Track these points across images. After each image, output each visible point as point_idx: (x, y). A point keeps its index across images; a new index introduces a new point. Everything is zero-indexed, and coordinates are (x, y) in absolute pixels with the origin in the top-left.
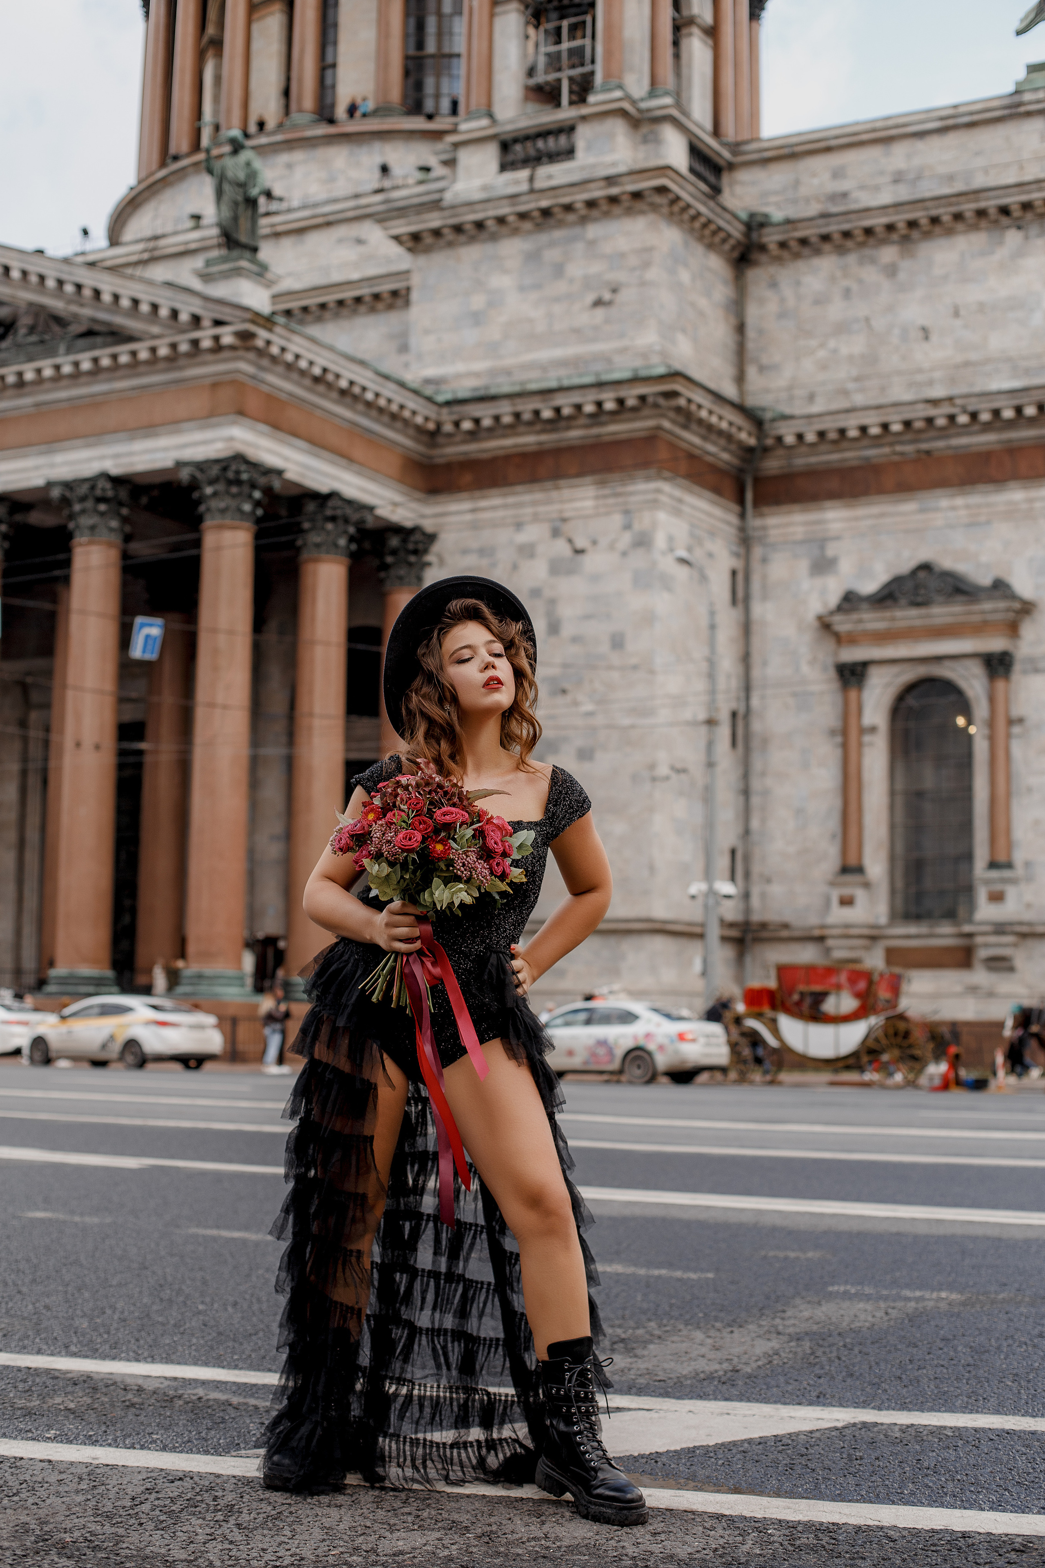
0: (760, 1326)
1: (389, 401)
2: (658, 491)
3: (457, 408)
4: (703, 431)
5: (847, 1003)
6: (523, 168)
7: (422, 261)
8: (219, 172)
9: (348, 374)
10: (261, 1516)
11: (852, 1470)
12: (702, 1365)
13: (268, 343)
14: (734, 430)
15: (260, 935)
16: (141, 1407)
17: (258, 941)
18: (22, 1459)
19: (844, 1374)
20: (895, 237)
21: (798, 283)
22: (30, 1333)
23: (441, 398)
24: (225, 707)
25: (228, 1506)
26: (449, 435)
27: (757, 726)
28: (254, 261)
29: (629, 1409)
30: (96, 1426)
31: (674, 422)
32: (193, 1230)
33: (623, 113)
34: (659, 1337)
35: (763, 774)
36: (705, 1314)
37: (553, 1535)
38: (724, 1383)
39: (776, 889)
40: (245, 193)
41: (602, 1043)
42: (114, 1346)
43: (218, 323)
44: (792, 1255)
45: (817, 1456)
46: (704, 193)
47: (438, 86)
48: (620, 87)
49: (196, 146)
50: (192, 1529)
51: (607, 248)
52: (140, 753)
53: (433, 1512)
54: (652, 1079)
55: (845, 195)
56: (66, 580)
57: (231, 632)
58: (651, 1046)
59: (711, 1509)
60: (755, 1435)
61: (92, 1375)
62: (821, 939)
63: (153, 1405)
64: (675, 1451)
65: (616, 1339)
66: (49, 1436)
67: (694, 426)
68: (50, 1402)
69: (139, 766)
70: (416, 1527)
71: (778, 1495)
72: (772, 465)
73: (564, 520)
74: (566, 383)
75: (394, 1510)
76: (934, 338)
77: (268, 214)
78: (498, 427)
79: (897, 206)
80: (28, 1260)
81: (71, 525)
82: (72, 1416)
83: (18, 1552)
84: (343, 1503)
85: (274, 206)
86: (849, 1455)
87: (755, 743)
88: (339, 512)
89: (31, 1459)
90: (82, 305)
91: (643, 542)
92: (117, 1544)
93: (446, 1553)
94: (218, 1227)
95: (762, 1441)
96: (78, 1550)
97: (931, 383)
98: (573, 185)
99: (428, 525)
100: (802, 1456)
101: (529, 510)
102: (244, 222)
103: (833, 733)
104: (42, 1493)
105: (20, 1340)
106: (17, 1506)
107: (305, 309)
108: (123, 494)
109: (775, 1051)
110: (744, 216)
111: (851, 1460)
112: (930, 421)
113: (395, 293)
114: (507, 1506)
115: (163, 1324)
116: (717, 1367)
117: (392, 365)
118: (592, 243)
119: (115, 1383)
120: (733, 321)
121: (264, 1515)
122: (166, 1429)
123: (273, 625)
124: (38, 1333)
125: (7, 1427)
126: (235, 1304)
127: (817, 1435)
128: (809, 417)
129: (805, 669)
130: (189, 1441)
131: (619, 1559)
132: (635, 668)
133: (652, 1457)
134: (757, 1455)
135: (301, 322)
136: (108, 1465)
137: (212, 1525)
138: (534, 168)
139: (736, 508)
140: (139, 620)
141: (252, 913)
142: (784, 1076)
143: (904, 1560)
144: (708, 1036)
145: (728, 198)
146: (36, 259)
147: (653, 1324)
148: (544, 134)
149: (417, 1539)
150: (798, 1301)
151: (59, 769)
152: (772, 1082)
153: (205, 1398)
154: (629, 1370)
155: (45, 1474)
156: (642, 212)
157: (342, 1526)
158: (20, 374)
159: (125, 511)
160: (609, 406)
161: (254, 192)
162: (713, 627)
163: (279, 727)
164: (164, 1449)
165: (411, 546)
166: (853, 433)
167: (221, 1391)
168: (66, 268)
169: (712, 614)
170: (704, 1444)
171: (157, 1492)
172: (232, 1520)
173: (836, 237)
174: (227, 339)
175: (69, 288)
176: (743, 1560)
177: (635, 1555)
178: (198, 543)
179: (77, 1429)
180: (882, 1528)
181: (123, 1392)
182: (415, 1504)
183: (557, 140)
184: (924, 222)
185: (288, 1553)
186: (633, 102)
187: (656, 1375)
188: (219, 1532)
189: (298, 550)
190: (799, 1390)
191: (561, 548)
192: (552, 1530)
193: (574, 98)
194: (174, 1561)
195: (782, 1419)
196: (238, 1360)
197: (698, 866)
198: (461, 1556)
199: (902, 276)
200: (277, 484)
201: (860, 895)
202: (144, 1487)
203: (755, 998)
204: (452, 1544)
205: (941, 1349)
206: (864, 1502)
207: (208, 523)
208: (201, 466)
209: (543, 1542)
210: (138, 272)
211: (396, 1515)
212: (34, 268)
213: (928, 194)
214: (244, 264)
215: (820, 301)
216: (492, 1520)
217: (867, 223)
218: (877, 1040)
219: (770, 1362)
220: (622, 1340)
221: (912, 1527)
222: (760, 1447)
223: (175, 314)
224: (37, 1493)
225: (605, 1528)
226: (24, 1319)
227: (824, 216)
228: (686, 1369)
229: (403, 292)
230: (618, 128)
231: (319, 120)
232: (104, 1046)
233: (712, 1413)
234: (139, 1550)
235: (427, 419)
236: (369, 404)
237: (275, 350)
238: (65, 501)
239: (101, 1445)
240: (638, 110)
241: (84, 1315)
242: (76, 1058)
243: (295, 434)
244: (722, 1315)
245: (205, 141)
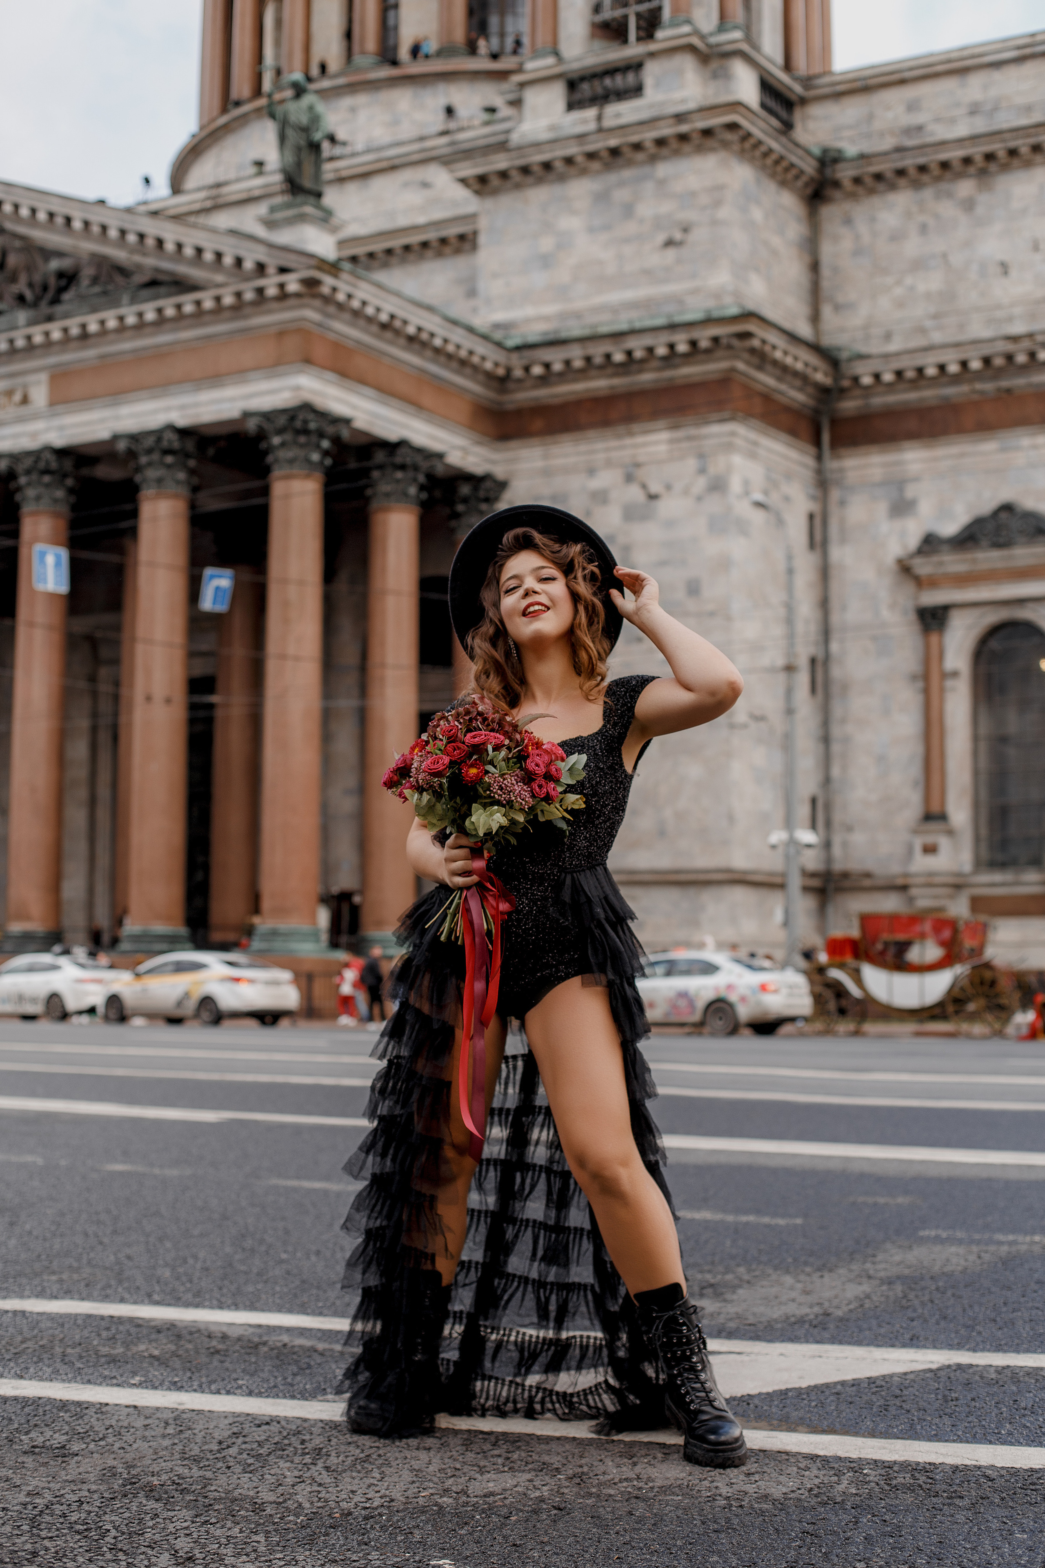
0: (851, 1271)
1: (458, 347)
2: (733, 434)
3: (528, 353)
4: (778, 372)
5: (932, 952)
6: (590, 106)
7: (489, 203)
8: (282, 117)
9: (416, 320)
10: (350, 1459)
11: (948, 1411)
12: (793, 1309)
13: (334, 289)
14: (809, 371)
15: (335, 890)
16: (225, 1353)
17: (333, 897)
18: (107, 1404)
19: (937, 1316)
20: (972, 170)
21: (873, 220)
22: (113, 1282)
23: (511, 343)
24: (297, 658)
25: (316, 1449)
26: (519, 381)
27: (836, 672)
28: (319, 207)
29: (719, 1353)
30: (181, 1373)
31: (748, 363)
32: (275, 1181)
33: (691, 49)
34: (748, 1282)
35: (844, 721)
36: (795, 1260)
37: (646, 1476)
38: (815, 1327)
39: (858, 838)
40: (308, 137)
41: (683, 995)
42: (197, 1294)
43: (283, 270)
44: (881, 1200)
45: (912, 1397)
46: (776, 129)
47: (502, 25)
48: (688, 22)
49: (257, 92)
50: (280, 1472)
51: (678, 187)
52: (211, 706)
53: (523, 1454)
54: (734, 1030)
55: (920, 128)
56: (133, 532)
57: (301, 583)
58: (733, 998)
59: (805, 1450)
60: (849, 1377)
61: (176, 1323)
62: (904, 888)
63: (238, 1351)
64: (768, 1394)
65: (705, 1284)
66: (133, 1382)
67: (769, 367)
68: (134, 1349)
69: (209, 721)
70: (506, 1469)
71: (874, 1436)
72: (849, 405)
73: (638, 465)
74: (638, 325)
75: (484, 1452)
76: (1014, 273)
77: (331, 159)
78: (569, 372)
79: (974, 138)
80: (108, 1211)
81: (138, 478)
82: (156, 1363)
83: (106, 1495)
84: (432, 1446)
85: (338, 151)
86: (944, 1396)
87: (835, 690)
88: (408, 460)
89: (117, 1405)
90: (144, 254)
91: (718, 486)
92: (205, 1487)
93: (538, 1494)
94: (298, 1178)
95: (856, 1383)
96: (166, 1493)
97: (1010, 319)
98: (641, 123)
99: (499, 472)
100: (897, 1397)
101: (601, 456)
102: (308, 168)
103: (914, 678)
104: (129, 1438)
105: (103, 1289)
106: (104, 1450)
107: (371, 255)
108: (190, 446)
109: (858, 1001)
110: (817, 151)
111: (946, 1401)
112: (1010, 358)
113: (462, 237)
114: (598, 1448)
115: (246, 1273)
116: (808, 1310)
117: (460, 310)
118: (662, 183)
119: (199, 1331)
120: (807, 259)
121: (353, 1458)
122: (252, 1375)
123: (343, 576)
124: (120, 1282)
125: (92, 1374)
126: (318, 1253)
127: (912, 1376)
128: (886, 356)
129: (886, 614)
130: (275, 1386)
131: (713, 1499)
132: (712, 614)
133: (743, 1399)
134: (851, 1396)
135: (368, 268)
136: (193, 1411)
137: (300, 1467)
138: (601, 106)
139: (812, 450)
140: (208, 571)
141: (327, 869)
142: (869, 1027)
143: (1003, 1499)
144: (790, 987)
145: (800, 134)
146: (99, 209)
147: (742, 1270)
148: (611, 71)
149: (508, 1481)
150: (888, 1245)
151: (130, 725)
152: (857, 1033)
153: (290, 1345)
154: (719, 1314)
155: (131, 1419)
156: (713, 150)
157: (431, 1468)
158: (84, 326)
159: (192, 463)
160: (682, 348)
161: (317, 136)
162: (790, 571)
163: (350, 680)
164: (250, 1394)
165: (482, 494)
166: (931, 371)
167: (306, 1338)
168: (127, 217)
169: (790, 558)
170: (797, 1386)
171: (244, 1436)
172: (320, 1464)
173: (912, 172)
174: (293, 287)
175: (132, 238)
176: (839, 1499)
177: (729, 1495)
178: (265, 491)
179: (162, 1374)
180: (979, 1467)
181: (207, 1340)
182: (505, 1447)
183: (624, 77)
184: (1002, 154)
185: (378, 1495)
186: (702, 37)
187: (746, 1319)
188: (308, 1474)
189: (367, 500)
190: (892, 1333)
191: (635, 493)
192: (644, 1471)
193: (642, 34)
194: (263, 1503)
195: (875, 1361)
196: (322, 1307)
197: (779, 815)
198: (553, 1497)
199: (980, 210)
200: (345, 434)
201: (944, 842)
202: (231, 1432)
203: (836, 947)
204: (543, 1485)
205: (1035, 1292)
206: (961, 1442)
207: (276, 473)
208: (268, 416)
209: (635, 1483)
210: (202, 220)
211: (486, 1457)
212: (97, 217)
213: (1005, 126)
214: (309, 209)
215: (896, 237)
216: (583, 1461)
217: (944, 156)
218: (962, 989)
219: (862, 1306)
220: (712, 1286)
221: (1010, 1466)
222: (854, 1388)
223: (239, 262)
224: (124, 1438)
225: (697, 1469)
226: (106, 1268)
227: (899, 150)
228: (776, 1313)
229: (471, 237)
230: (687, 64)
231: (382, 62)
232: (179, 1004)
233: (804, 1356)
234: (228, 1492)
235: (496, 364)
236: (437, 351)
237: (341, 297)
238: (131, 454)
239: (187, 1391)
240: (707, 45)
241: (166, 1265)
242: (152, 1016)
243: (362, 381)
244: (811, 1260)
245: (267, 85)
